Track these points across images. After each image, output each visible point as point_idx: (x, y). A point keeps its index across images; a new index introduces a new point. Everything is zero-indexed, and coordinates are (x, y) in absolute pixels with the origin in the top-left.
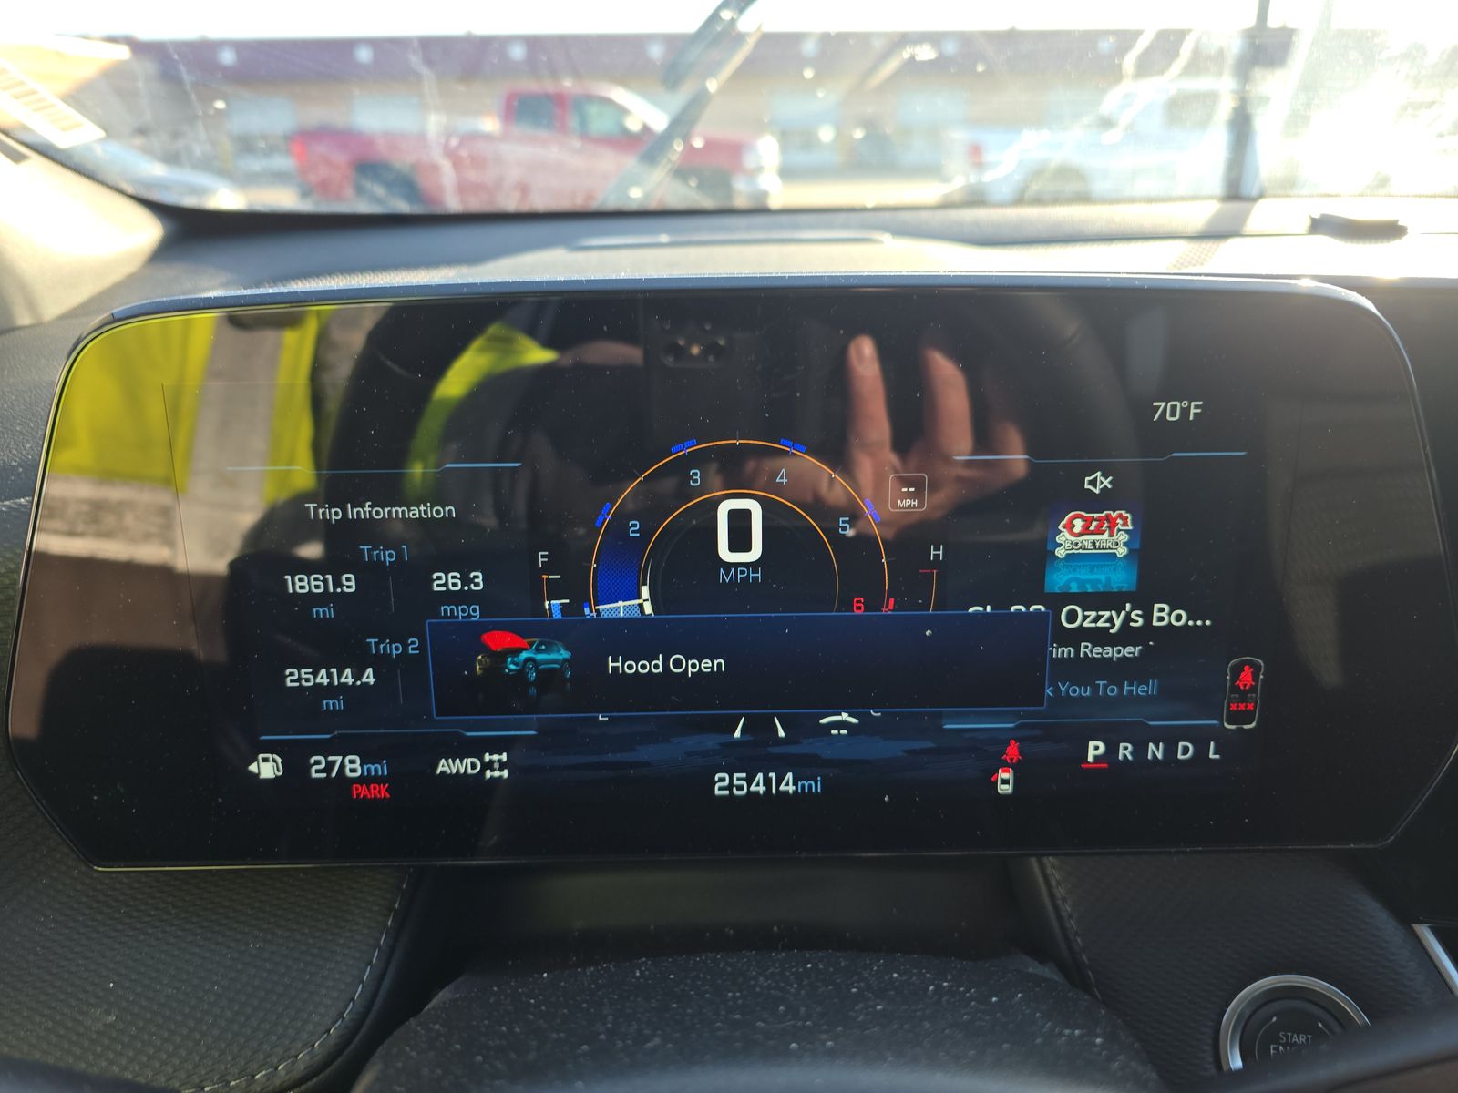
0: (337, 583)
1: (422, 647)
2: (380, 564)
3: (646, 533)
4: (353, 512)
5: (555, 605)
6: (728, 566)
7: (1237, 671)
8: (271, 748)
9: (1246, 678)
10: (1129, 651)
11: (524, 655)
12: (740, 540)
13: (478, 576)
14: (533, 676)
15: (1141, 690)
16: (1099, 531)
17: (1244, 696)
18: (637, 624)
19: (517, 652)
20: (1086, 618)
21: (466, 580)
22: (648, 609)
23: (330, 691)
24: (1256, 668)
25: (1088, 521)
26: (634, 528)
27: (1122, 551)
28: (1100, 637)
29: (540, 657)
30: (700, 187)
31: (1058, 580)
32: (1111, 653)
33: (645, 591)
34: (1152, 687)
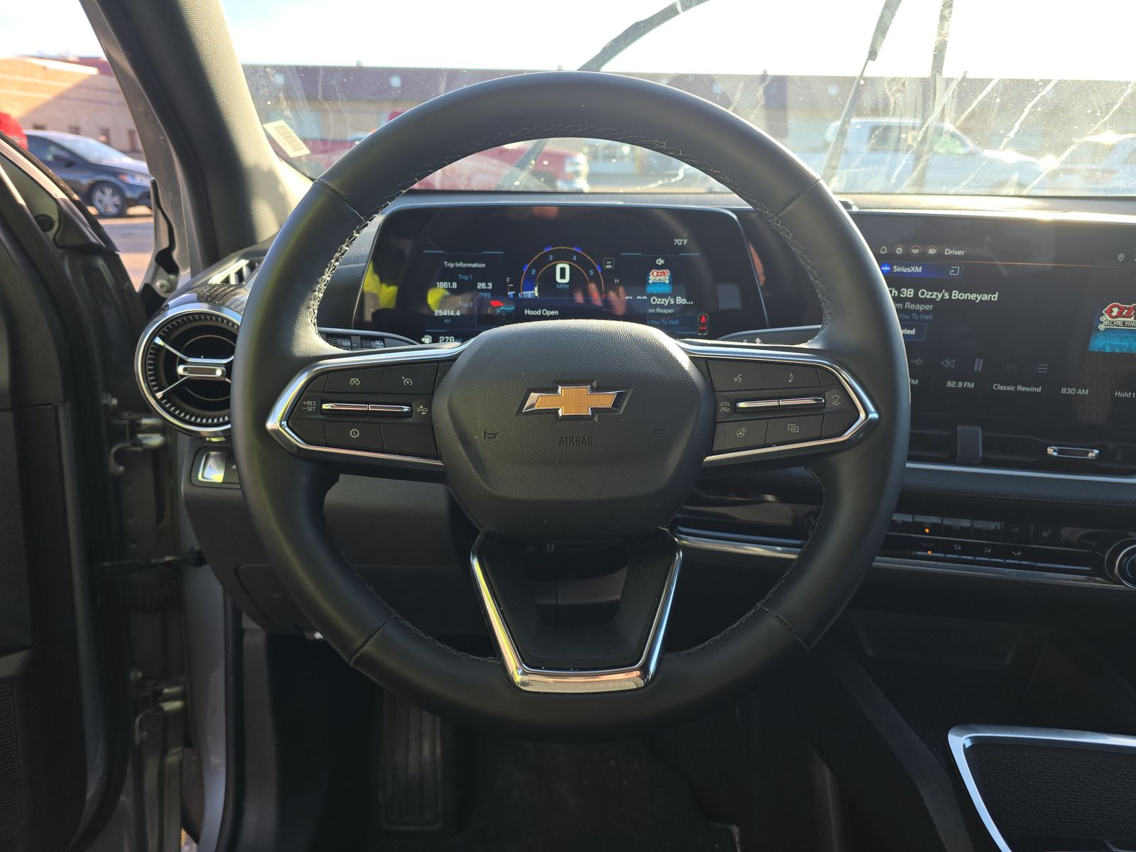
0: (451, 285)
1: (474, 305)
2: (463, 280)
3: (537, 273)
4: (457, 265)
5: (511, 293)
6: (560, 284)
7: (701, 317)
8: (429, 334)
9: (703, 320)
10: (671, 311)
11: (502, 308)
12: (563, 276)
13: (490, 284)
14: (504, 314)
15: (674, 322)
16: (661, 275)
17: (703, 325)
18: (534, 300)
19: (500, 307)
20: (658, 301)
21: (487, 285)
22: (537, 294)
23: (447, 317)
24: (706, 316)
25: (658, 273)
26: (534, 272)
27: (667, 282)
28: (662, 306)
29: (506, 309)
30: (545, 182)
31: (650, 290)
32: (665, 311)
33: (536, 289)
34: (677, 322)
